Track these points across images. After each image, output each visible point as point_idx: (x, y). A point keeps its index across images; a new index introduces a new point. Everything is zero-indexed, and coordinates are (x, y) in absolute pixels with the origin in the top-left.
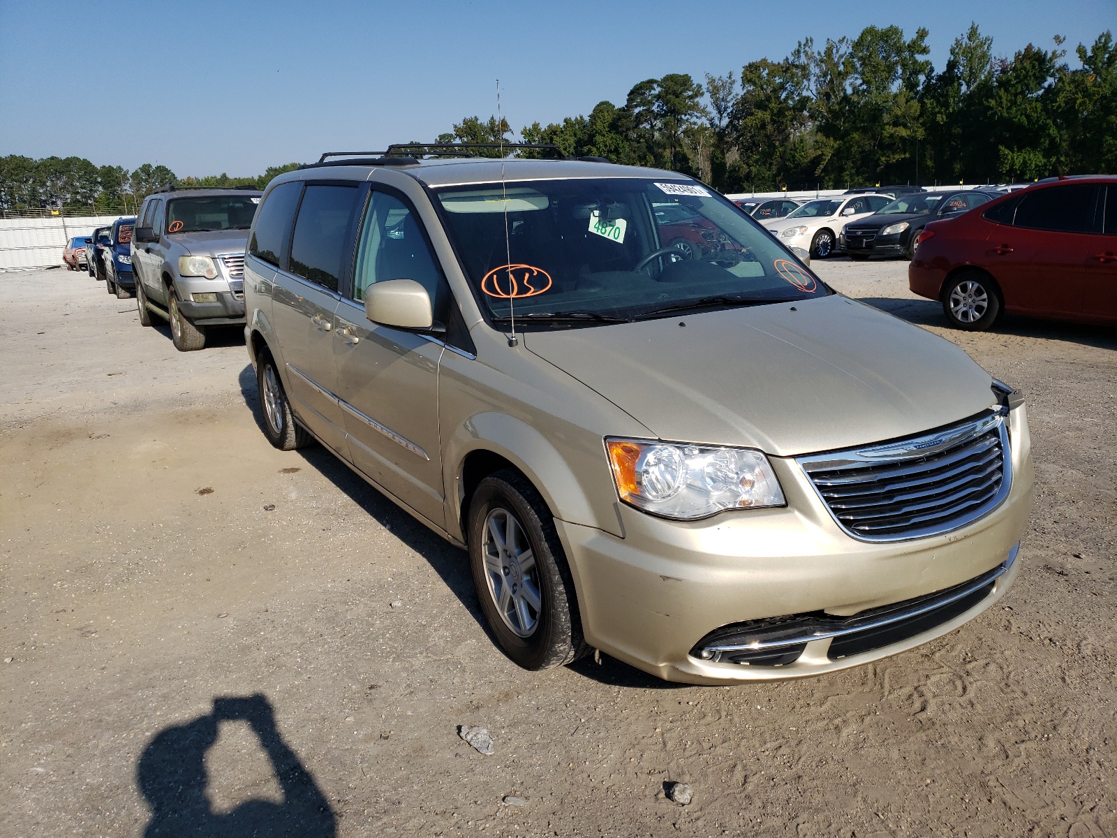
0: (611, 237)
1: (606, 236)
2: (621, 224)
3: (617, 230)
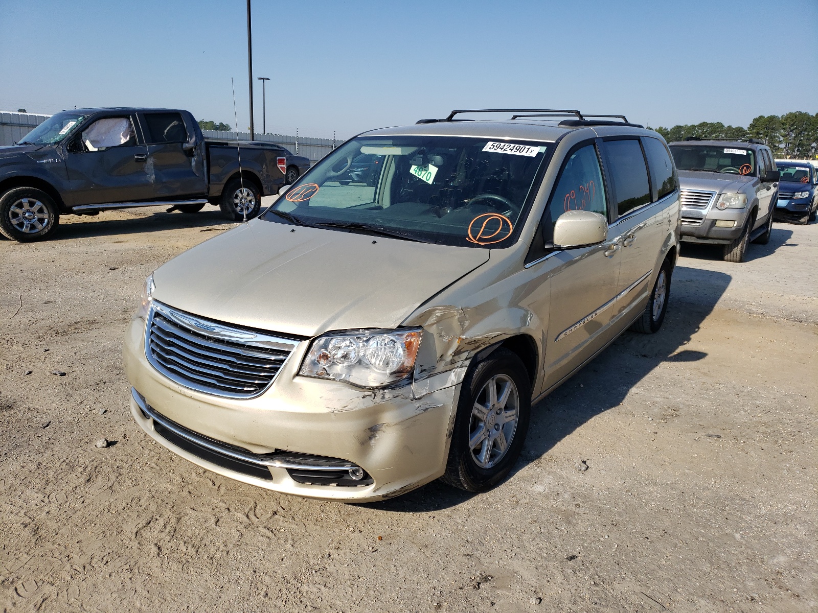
0: (424, 179)
1: (420, 177)
2: (433, 170)
3: (429, 175)
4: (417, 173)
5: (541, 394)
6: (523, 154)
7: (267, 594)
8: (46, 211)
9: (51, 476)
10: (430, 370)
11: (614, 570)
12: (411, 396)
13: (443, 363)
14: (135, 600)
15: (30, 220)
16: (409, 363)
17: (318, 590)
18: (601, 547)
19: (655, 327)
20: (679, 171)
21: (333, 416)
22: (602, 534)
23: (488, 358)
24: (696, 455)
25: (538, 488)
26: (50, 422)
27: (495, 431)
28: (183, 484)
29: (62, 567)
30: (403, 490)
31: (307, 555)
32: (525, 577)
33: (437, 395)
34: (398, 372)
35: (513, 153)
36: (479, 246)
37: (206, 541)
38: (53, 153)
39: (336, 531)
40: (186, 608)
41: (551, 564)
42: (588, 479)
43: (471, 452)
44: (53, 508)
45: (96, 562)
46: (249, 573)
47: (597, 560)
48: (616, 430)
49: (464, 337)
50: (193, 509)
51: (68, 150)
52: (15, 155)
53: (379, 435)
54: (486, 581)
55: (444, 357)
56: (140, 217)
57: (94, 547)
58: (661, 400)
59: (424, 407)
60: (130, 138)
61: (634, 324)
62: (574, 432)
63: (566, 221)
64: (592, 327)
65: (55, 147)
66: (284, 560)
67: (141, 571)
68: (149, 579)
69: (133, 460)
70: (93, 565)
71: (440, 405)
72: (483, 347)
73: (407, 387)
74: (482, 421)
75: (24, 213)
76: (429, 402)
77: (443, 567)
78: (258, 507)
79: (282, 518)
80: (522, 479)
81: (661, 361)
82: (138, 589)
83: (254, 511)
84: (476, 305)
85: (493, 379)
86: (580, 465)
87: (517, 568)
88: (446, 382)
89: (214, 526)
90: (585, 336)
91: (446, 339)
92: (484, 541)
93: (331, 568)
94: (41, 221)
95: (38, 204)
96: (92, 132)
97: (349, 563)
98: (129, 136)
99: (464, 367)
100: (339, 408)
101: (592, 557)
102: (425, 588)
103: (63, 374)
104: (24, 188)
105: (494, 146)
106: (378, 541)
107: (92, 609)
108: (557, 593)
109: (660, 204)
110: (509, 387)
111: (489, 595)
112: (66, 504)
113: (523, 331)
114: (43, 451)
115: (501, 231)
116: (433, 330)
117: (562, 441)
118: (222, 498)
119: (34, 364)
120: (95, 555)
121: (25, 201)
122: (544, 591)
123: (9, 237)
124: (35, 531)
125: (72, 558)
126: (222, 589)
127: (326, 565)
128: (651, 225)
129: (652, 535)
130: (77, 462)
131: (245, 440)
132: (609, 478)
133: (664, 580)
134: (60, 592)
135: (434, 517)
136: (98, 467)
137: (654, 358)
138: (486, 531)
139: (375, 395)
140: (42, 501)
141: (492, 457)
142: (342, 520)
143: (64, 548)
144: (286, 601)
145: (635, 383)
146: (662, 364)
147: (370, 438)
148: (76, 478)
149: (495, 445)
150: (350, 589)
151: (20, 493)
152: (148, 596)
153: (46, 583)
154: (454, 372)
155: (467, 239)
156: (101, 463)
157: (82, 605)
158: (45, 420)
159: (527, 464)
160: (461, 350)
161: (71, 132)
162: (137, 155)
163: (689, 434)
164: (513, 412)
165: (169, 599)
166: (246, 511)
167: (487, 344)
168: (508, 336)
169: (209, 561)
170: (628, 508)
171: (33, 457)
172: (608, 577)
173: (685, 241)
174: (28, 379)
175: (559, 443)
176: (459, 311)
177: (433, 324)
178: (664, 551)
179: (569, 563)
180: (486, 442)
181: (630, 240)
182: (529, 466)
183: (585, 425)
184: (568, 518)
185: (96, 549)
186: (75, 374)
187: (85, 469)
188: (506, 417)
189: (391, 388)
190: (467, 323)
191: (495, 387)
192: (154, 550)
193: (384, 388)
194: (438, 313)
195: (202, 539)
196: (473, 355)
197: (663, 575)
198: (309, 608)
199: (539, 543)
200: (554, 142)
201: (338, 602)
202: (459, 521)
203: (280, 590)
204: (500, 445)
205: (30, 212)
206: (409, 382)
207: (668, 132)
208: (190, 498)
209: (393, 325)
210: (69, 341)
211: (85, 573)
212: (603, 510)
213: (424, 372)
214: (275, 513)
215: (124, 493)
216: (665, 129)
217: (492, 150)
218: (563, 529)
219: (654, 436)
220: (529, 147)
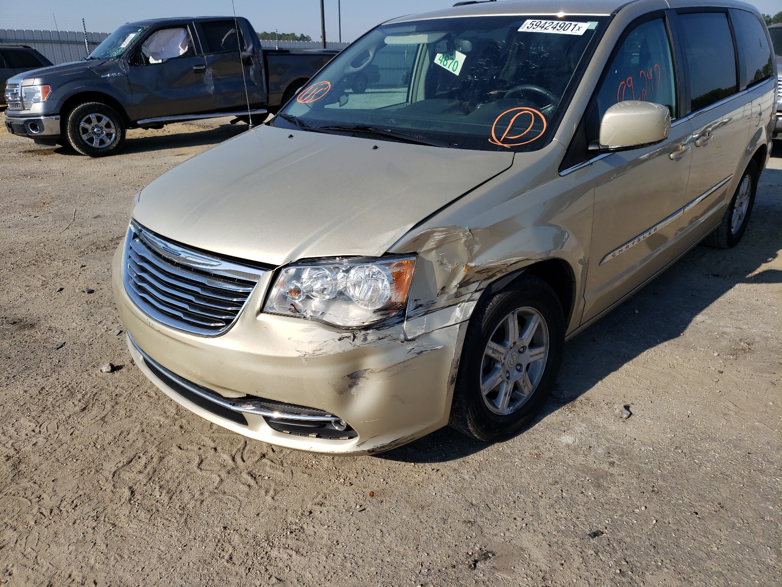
0: (450, 70)
1: (446, 68)
2: (460, 58)
3: (456, 64)
4: (442, 63)
5: (580, 326)
6: (568, 32)
7: (231, 558)
8: (113, 126)
9: (50, 402)
10: (428, 306)
11: (648, 554)
12: (402, 337)
13: (445, 297)
14: (91, 556)
15: (99, 135)
16: (398, 298)
17: (289, 557)
18: (635, 522)
19: (733, 241)
20: (778, 57)
21: (304, 361)
22: (638, 504)
23: (505, 289)
24: (771, 403)
25: (567, 439)
26: (65, 343)
27: (516, 372)
28: (176, 417)
29: (30, 509)
30: (393, 444)
31: (287, 511)
32: (534, 557)
33: (436, 335)
34: (386, 309)
35: (555, 32)
36: (503, 149)
37: (183, 487)
38: (114, 68)
39: (325, 482)
40: (140, 569)
41: (568, 541)
42: (630, 429)
43: (484, 397)
44: (41, 440)
45: (66, 506)
46: (218, 530)
47: (628, 540)
48: (672, 366)
49: (473, 264)
50: (180, 448)
51: (129, 64)
52: (81, 70)
53: (362, 383)
54: (486, 559)
55: (446, 290)
56: (207, 130)
57: (68, 486)
58: (731, 330)
59: (417, 350)
60: (188, 49)
61: (708, 237)
62: (620, 369)
63: (616, 114)
64: (656, 241)
65: (117, 60)
66: (260, 515)
67: (107, 520)
68: (112, 530)
69: (133, 388)
70: (61, 509)
71: (439, 347)
72: (499, 275)
73: (397, 326)
74: (498, 362)
75: (93, 129)
76: (425, 344)
77: (437, 536)
78: (247, 448)
79: (269, 463)
80: (548, 427)
81: (738, 282)
82: (99, 542)
83: (242, 453)
84: (489, 225)
85: (513, 313)
86: (621, 411)
87: (526, 544)
88: (448, 319)
89: (195, 468)
90: (646, 252)
91: (450, 268)
92: (491, 506)
93: (309, 530)
94: (109, 135)
95: (105, 120)
96: (151, 45)
97: (329, 524)
98: (187, 47)
99: (473, 300)
100: (311, 352)
101: (622, 534)
102: (411, 562)
103: (91, 292)
104: (91, 103)
105: (533, 24)
106: (369, 498)
107: (45, 563)
108: (571, 582)
109: (750, 94)
110: (536, 321)
111: (486, 579)
112: (54, 435)
113: (553, 255)
114: (49, 374)
115: (531, 129)
116: (432, 257)
117: (604, 380)
118: (212, 435)
119: (68, 281)
120: (66, 496)
121: (92, 116)
122: (554, 578)
123: (81, 152)
124: (15, 466)
125: (43, 498)
126: (185, 548)
127: (304, 525)
128: (737, 120)
129: (703, 509)
130: (79, 388)
131: (213, 383)
132: (655, 429)
133: (713, 573)
134: (19, 540)
135: (438, 470)
136: (97, 395)
137: (728, 278)
138: (496, 491)
139: (355, 337)
140: (34, 431)
141: (513, 401)
142: (334, 469)
143: (38, 487)
144: (250, 569)
145: (702, 309)
146: (737, 286)
147: (351, 386)
148: (72, 407)
149: (516, 387)
150: (324, 558)
151: (15, 421)
152: (105, 551)
153: (9, 527)
154: (460, 306)
155: (489, 140)
156: (101, 390)
157: (36, 558)
158: (60, 341)
159: (558, 407)
160: (469, 279)
161: (131, 45)
162: (196, 66)
163: (764, 375)
164: (542, 349)
165: (126, 556)
166: (233, 453)
167: (504, 272)
168: (533, 262)
169: (180, 512)
170: (675, 470)
171: (39, 381)
172: (639, 565)
173: (780, 139)
174: (58, 296)
175: (600, 382)
176: (466, 233)
177: (432, 250)
178: (717, 532)
179: (592, 541)
180: (505, 385)
181: (705, 138)
182: (560, 410)
183: (635, 360)
184: (599, 480)
185: (69, 489)
186: (102, 291)
187: (83, 396)
188: (531, 356)
189: (375, 328)
190: (477, 248)
191: (516, 322)
192: (127, 494)
193: (366, 328)
194: (438, 236)
195: (179, 483)
196: (485, 286)
197: (712, 567)
198: (274, 580)
199: (557, 511)
200: (609, 15)
201: (308, 575)
202: (467, 477)
203: (247, 554)
204: (523, 387)
205: (98, 127)
206: (400, 320)
207: (771, 19)
208: (180, 434)
209: (377, 252)
210: (106, 257)
211: (51, 518)
212: (643, 471)
213: (420, 308)
214: (264, 456)
215: (114, 426)
216: (768, 16)
217: (530, 30)
218: (590, 494)
219: (718, 376)
220: (575, 23)
